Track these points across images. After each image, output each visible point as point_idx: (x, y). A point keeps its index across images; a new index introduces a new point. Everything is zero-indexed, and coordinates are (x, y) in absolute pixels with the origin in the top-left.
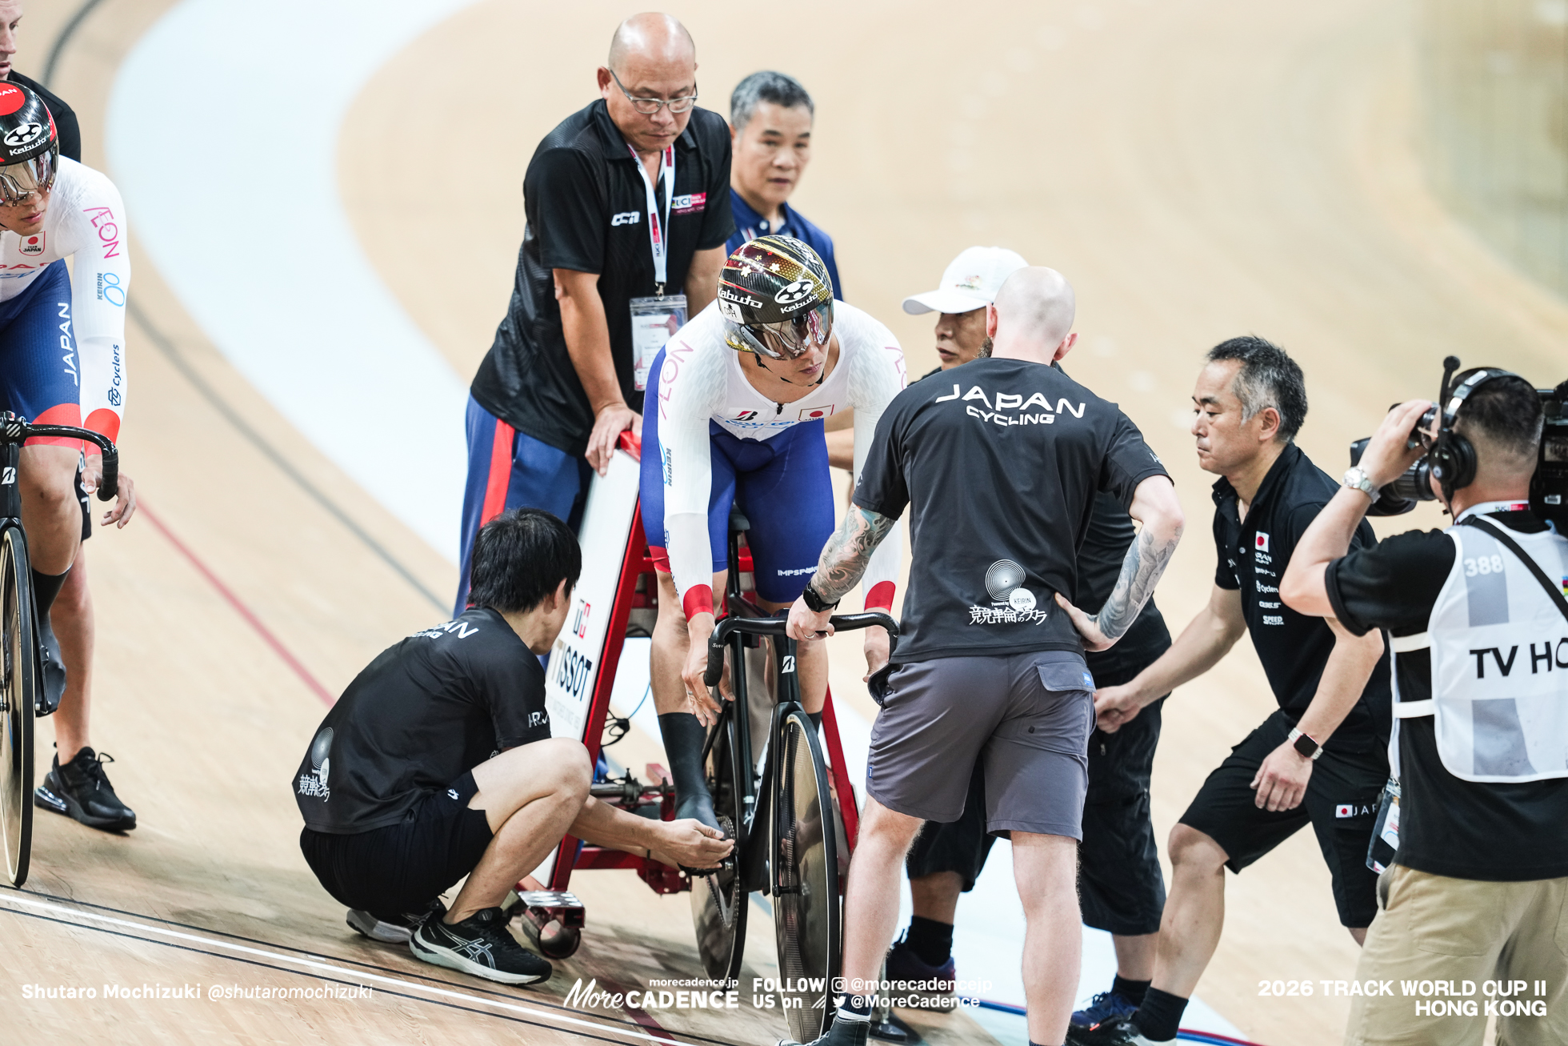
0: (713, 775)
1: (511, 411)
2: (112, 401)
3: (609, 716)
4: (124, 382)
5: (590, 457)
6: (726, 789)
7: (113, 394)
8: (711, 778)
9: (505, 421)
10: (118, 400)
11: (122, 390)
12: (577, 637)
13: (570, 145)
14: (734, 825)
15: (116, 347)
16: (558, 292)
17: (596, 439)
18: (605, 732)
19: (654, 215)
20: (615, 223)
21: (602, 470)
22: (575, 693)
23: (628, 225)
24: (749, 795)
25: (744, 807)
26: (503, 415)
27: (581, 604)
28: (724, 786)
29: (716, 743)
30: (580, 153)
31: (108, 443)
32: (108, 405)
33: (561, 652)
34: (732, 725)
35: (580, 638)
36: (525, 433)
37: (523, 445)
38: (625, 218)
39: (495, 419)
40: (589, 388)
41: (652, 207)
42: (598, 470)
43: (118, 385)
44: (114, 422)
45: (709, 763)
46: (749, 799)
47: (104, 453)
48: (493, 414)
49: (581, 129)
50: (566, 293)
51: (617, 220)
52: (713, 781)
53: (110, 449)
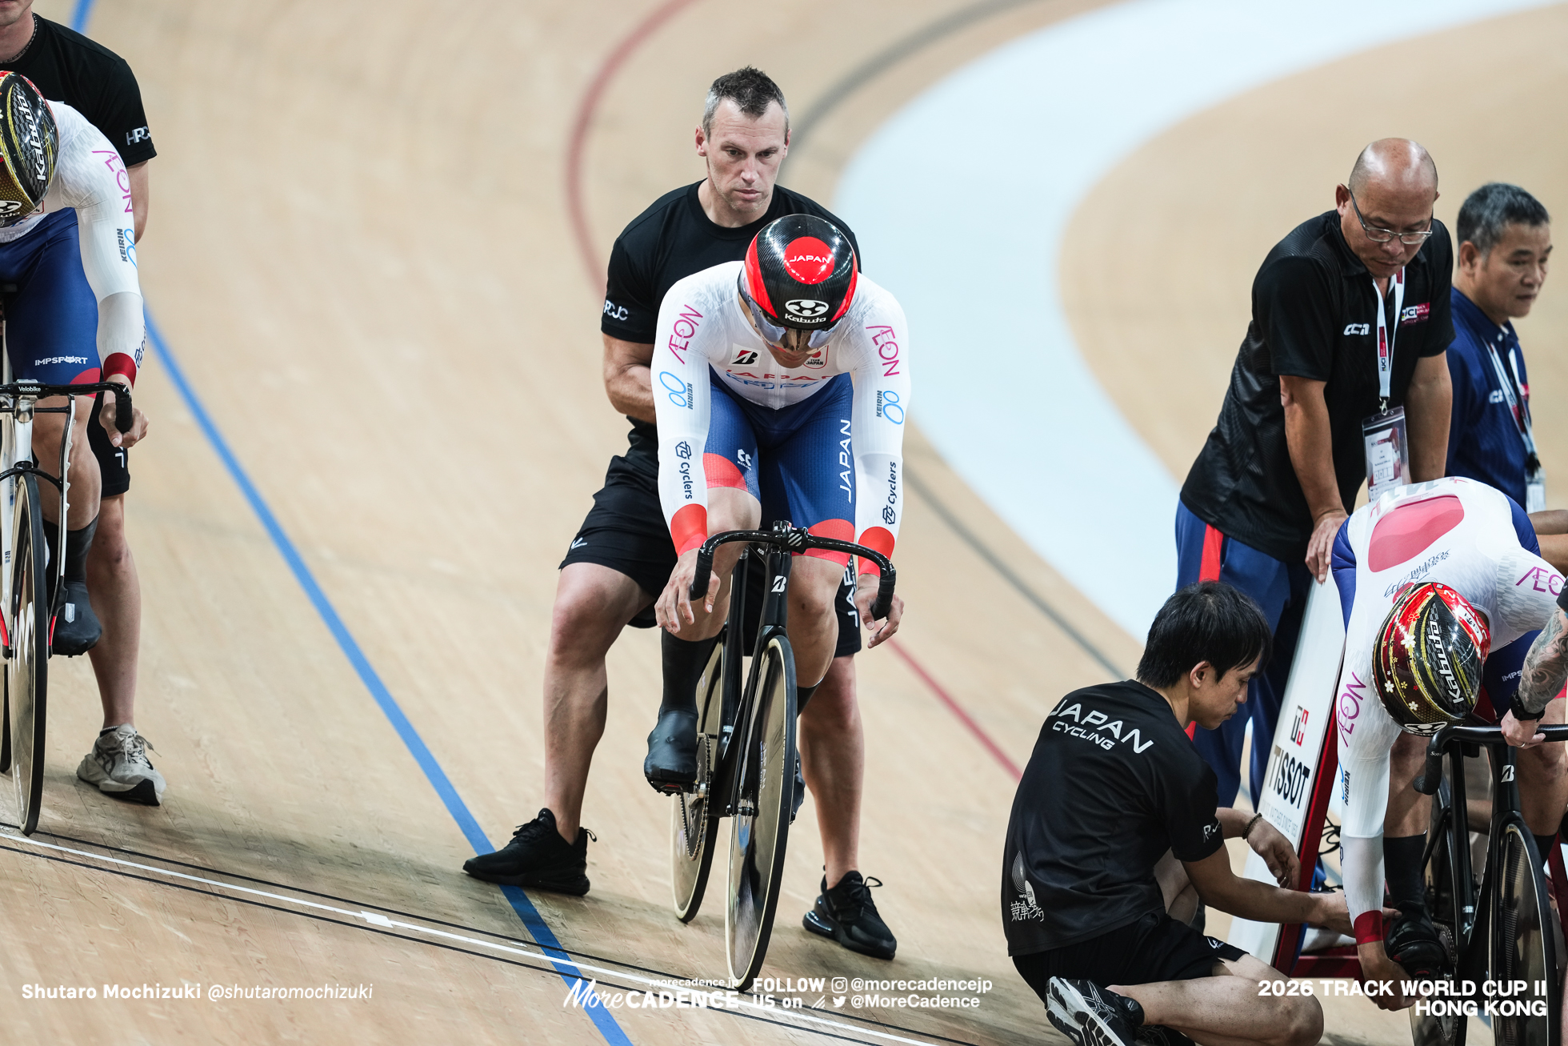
0: (1432, 884)
1: (1220, 516)
2: (886, 519)
3: (1327, 824)
4: (900, 501)
5: (1309, 562)
6: (1445, 898)
7: (888, 512)
8: (1430, 887)
9: (1214, 526)
10: (892, 518)
11: (898, 508)
12: (1295, 744)
13: (1308, 254)
14: (1453, 935)
15: (893, 464)
16: (1284, 400)
17: (1315, 545)
18: (1323, 839)
19: (1382, 329)
20: (1346, 333)
21: (1321, 577)
22: (1293, 800)
23: (1359, 336)
24: (1468, 905)
25: (1464, 917)
26: (1212, 520)
27: (1299, 711)
28: (1444, 895)
29: (1435, 851)
30: (1317, 262)
31: (886, 561)
32: (882, 524)
33: (1279, 759)
34: (1451, 835)
35: (1298, 746)
36: (1233, 538)
37: (1231, 551)
38: (1356, 329)
39: (1203, 523)
40: (1310, 495)
41: (1381, 321)
42: (1317, 578)
43: (893, 503)
44: (888, 540)
45: (1428, 872)
46: (1469, 909)
47: (882, 572)
48: (1202, 518)
49: (1316, 238)
50: (1292, 400)
51: (1349, 330)
52: (1432, 890)
53: (888, 569)
